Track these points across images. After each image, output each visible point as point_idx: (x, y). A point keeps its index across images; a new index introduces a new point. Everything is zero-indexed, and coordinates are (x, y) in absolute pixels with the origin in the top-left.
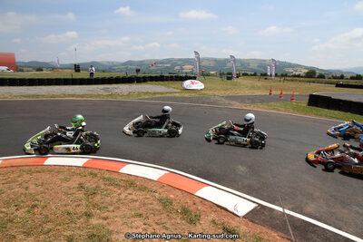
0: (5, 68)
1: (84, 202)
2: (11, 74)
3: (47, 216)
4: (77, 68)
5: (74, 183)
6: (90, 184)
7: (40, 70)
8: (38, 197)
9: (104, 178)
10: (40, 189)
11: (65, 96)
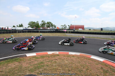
0: (81, 29)
1: (103, 74)
2: (83, 31)
3: (91, 73)
4: (102, 29)
5: (100, 66)
6: (105, 68)
7: (90, 30)
8: (89, 67)
9: (110, 68)
10: (89, 64)
11: (98, 38)
